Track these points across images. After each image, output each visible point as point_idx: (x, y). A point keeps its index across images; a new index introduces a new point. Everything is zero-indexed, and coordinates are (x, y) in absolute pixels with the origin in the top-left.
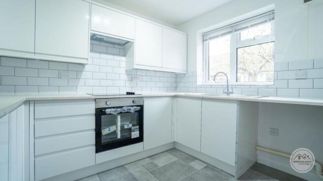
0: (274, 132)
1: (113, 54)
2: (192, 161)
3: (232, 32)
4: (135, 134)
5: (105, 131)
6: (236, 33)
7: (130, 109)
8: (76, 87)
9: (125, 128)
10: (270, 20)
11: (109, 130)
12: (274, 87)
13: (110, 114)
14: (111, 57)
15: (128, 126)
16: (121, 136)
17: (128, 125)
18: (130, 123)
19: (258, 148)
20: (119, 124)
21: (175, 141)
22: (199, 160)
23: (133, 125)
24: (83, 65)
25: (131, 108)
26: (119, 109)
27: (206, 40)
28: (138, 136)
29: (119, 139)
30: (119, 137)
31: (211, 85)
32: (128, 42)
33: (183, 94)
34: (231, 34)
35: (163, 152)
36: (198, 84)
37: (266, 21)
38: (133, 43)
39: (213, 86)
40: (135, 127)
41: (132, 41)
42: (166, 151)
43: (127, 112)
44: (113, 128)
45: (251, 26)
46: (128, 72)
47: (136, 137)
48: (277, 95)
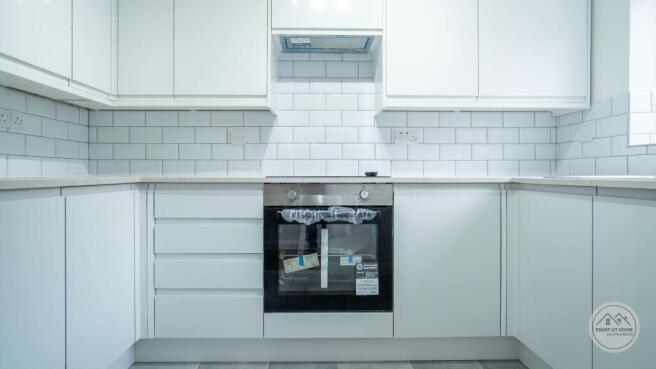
1: (342, 79)
4: (367, 286)
5: (292, 266)
7: (347, 215)
8: (258, 162)
9: (342, 264)
11: (302, 263)
13: (295, 222)
14: (335, 86)
15: (351, 260)
16: (329, 283)
17: (350, 257)
18: (357, 254)
20: (325, 251)
23: (365, 261)
25: (353, 212)
26: (315, 213)
28: (376, 292)
29: (324, 291)
30: (324, 284)
32: (371, 39)
38: (380, 38)
40: (368, 266)
41: (378, 34)
43: (338, 222)
44: (310, 261)
46: (382, 122)
47: (369, 293)
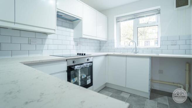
0: (161, 72)
1: (66, 27)
2: (121, 93)
3: (135, 18)
4: (89, 81)
6: (137, 19)
8: (41, 51)
9: (82, 78)
10: (156, 14)
11: (74, 81)
12: (160, 49)
17: (84, 76)
18: (85, 74)
19: (153, 81)
20: (80, 76)
21: (107, 82)
22: (124, 92)
23: (87, 76)
24: (46, 34)
27: (119, 22)
31: (124, 48)
32: (78, 19)
33: (112, 53)
34: (135, 19)
35: (101, 90)
36: (115, 47)
37: (154, 14)
38: (81, 20)
39: (125, 49)
40: (89, 77)
41: (81, 19)
42: (102, 89)
44: (76, 79)
45: (146, 16)
46: (75, 40)
47: (89, 83)
48: (162, 53)
